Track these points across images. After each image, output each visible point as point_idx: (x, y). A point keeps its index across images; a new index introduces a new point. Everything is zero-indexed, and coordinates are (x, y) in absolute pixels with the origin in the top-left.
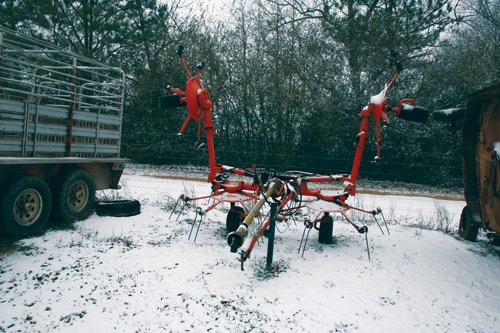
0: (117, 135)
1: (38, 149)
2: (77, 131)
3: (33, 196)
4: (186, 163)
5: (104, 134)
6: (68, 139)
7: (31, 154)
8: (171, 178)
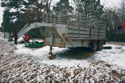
0: (105, 34)
1: (95, 37)
2: (100, 34)
3: (95, 45)
4: (111, 41)
5: (103, 34)
6: (99, 35)
7: (94, 38)
8: (108, 44)
